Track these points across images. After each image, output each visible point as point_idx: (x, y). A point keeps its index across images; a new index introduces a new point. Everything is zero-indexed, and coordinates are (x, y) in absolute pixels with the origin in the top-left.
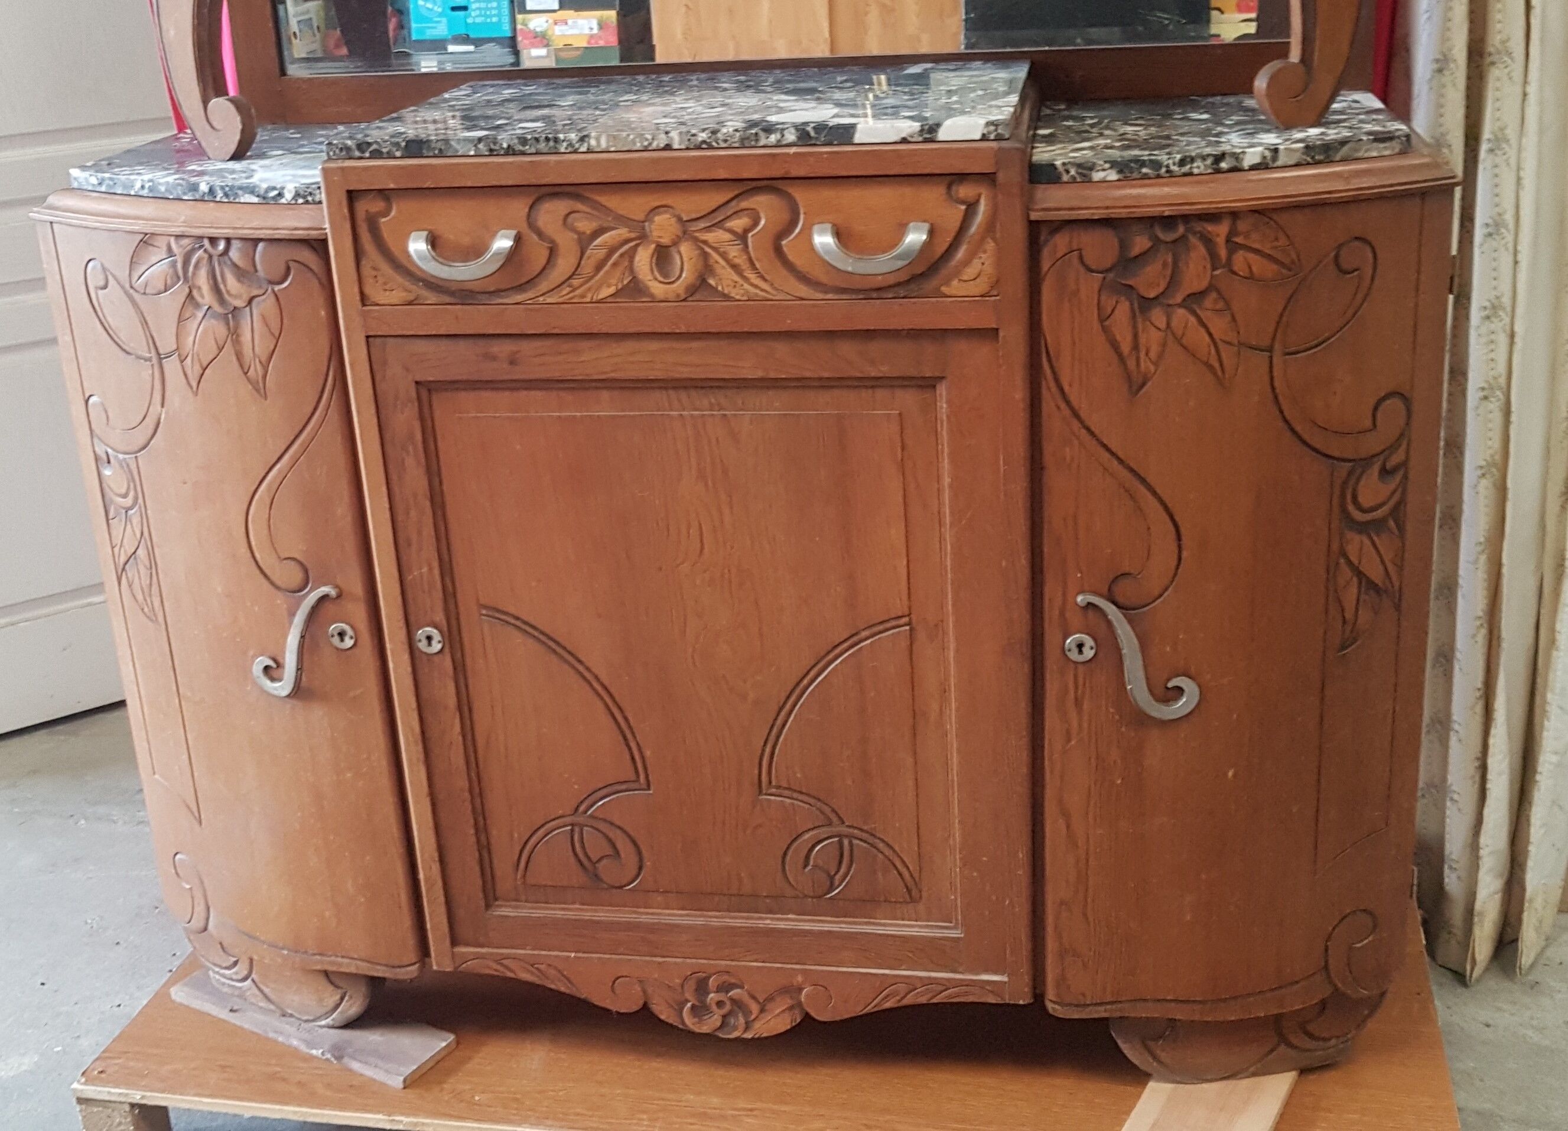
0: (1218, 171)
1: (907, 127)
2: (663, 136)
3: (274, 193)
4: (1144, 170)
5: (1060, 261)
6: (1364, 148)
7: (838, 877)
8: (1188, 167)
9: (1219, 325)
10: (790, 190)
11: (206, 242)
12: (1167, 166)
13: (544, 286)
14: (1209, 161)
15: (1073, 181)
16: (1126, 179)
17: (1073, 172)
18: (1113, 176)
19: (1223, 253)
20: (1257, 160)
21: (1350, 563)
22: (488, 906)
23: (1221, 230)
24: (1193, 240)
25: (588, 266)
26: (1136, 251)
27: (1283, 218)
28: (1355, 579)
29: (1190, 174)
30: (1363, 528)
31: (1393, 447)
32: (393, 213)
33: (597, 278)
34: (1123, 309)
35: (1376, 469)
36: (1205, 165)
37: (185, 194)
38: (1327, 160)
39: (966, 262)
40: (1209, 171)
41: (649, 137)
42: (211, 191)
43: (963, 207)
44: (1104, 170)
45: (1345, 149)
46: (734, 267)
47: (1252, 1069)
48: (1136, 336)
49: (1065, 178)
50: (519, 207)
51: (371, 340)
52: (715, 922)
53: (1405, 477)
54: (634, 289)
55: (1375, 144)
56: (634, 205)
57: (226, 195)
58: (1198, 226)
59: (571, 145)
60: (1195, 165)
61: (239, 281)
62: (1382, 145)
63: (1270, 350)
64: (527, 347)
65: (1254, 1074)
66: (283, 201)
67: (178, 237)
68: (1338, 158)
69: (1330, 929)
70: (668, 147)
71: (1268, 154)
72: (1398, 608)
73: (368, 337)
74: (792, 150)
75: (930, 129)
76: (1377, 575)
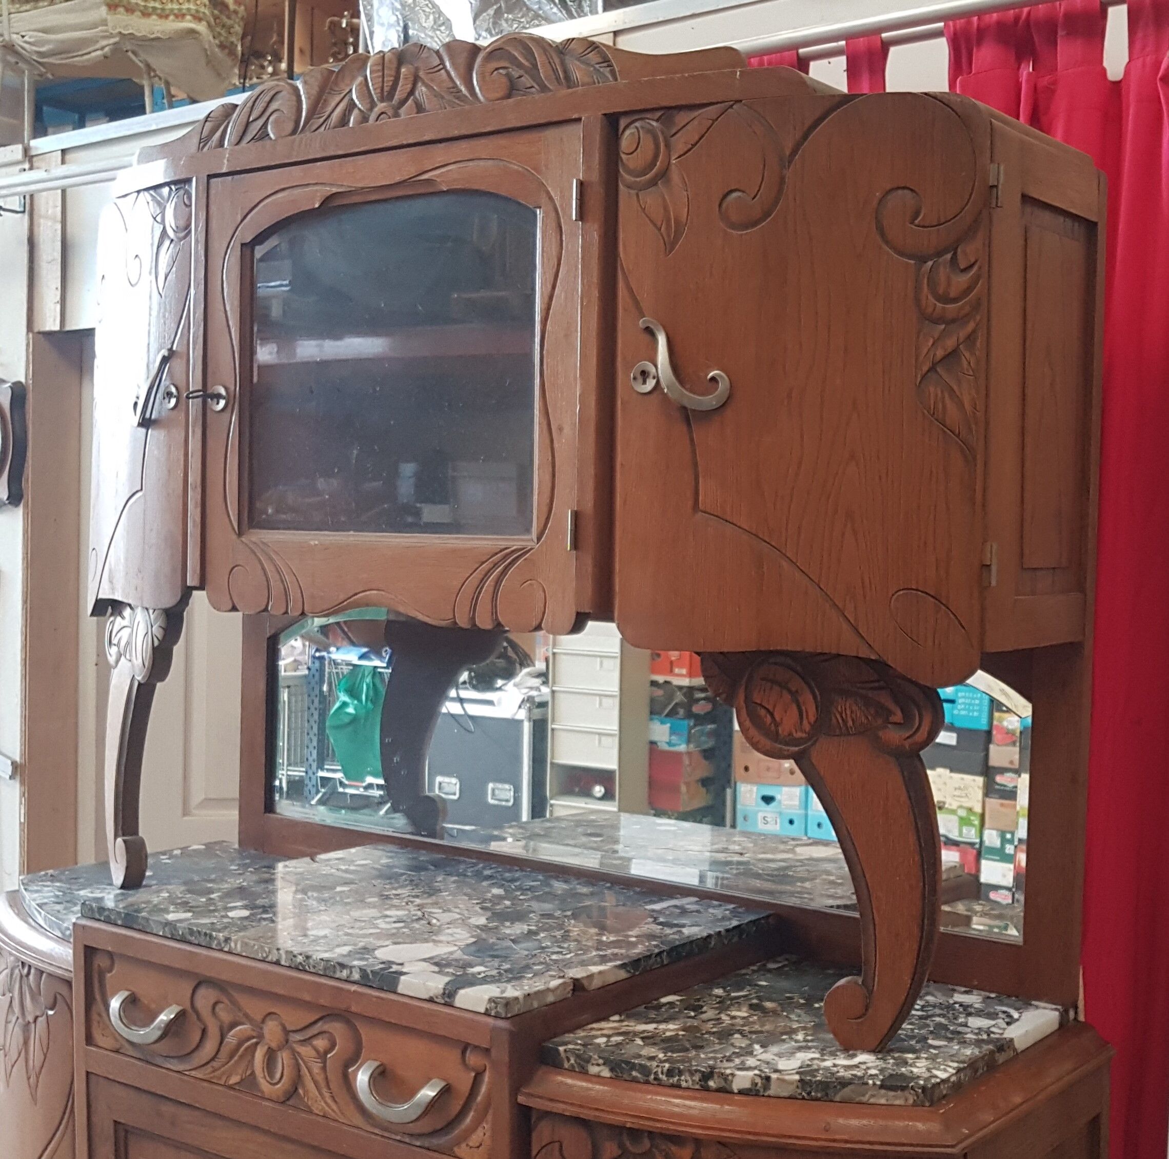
0: (707, 1089)
2: (275, 951)
4: (634, 1073)
5: (543, 1150)
6: (870, 1093)
8: (676, 1079)
10: (354, 1021)
11: (20, 964)
12: (656, 1073)
13: (196, 1062)
14: (697, 1077)
15: (572, 1070)
16: (617, 1078)
17: (572, 1061)
18: (606, 1073)
20: (747, 1085)
23: (684, 1154)
25: (224, 1053)
29: (678, 1086)
32: (114, 972)
33: (230, 1064)
36: (693, 1081)
38: (825, 1098)
39: (473, 1129)
40: (697, 1087)
41: (267, 949)
43: (473, 1074)
44: (598, 1065)
45: (847, 1091)
46: (316, 1083)
49: (566, 1065)
50: (186, 989)
51: (89, 1075)
54: (250, 1081)
55: (883, 1091)
56: (255, 1008)
58: (663, 1144)
59: (219, 944)
60: (683, 1078)
61: (32, 1000)
62: (891, 1093)
64: (184, 1114)
67: (10, 954)
68: (838, 1098)
70: (277, 963)
71: (758, 1080)
73: (88, 1073)
74: (354, 988)
75: (449, 994)
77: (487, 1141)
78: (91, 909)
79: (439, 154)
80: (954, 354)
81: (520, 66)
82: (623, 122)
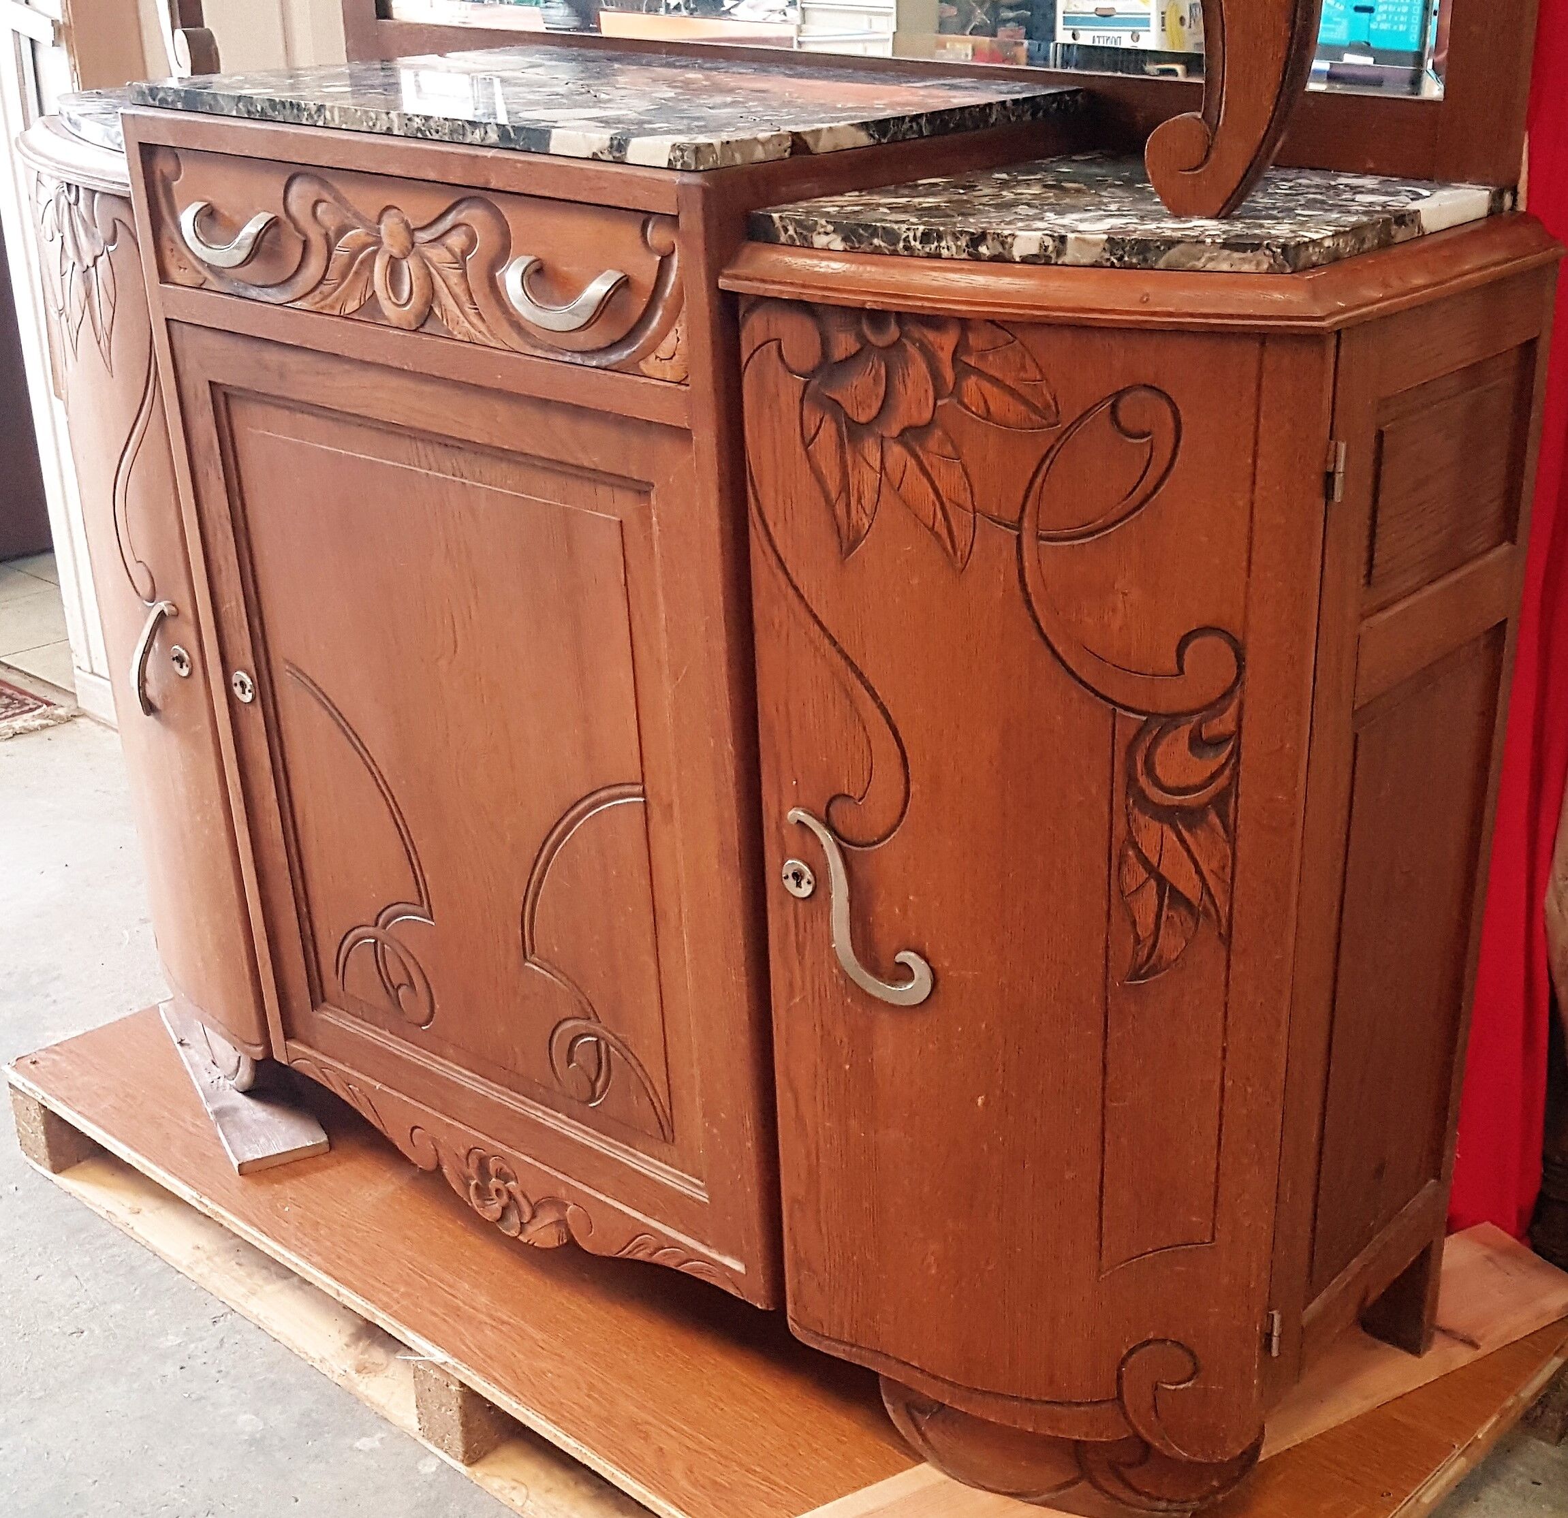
0: (977, 258)
1: (597, 139)
2: (385, 117)
4: (876, 241)
5: (757, 353)
6: (1207, 255)
7: (599, 1084)
8: (933, 246)
9: (949, 479)
10: (500, 207)
11: (65, 188)
12: (906, 240)
13: (301, 288)
14: (963, 242)
15: (792, 244)
16: (852, 250)
17: (791, 232)
18: (838, 244)
19: (949, 375)
20: (1033, 250)
21: (1143, 860)
22: (314, 1006)
23: (946, 342)
24: (912, 350)
25: (333, 274)
26: (839, 353)
27: (1033, 338)
28: (1153, 883)
29: (938, 256)
30: (1166, 815)
31: (1214, 707)
32: (181, 177)
33: (343, 287)
34: (828, 432)
35: (1185, 732)
36: (958, 247)
38: (1143, 265)
39: (662, 334)
40: (965, 256)
41: (373, 116)
43: (658, 258)
44: (827, 234)
45: (1174, 251)
46: (455, 297)
47: (1045, 1497)
48: (845, 475)
49: (783, 238)
50: (277, 187)
51: (171, 322)
52: (494, 1096)
53: (1236, 752)
54: (370, 305)
55: (1226, 252)
56: (366, 200)
58: (916, 331)
59: (310, 115)
60: (943, 244)
61: (86, 236)
62: (1236, 255)
63: (1019, 529)
64: (293, 361)
65: (1045, 1504)
67: (51, 178)
68: (1161, 264)
69: (1125, 1352)
70: (388, 132)
71: (1049, 242)
72: (1227, 939)
73: (167, 320)
74: (490, 153)
75: (619, 146)
76: (1189, 886)
77: (682, 349)
78: (142, 92)
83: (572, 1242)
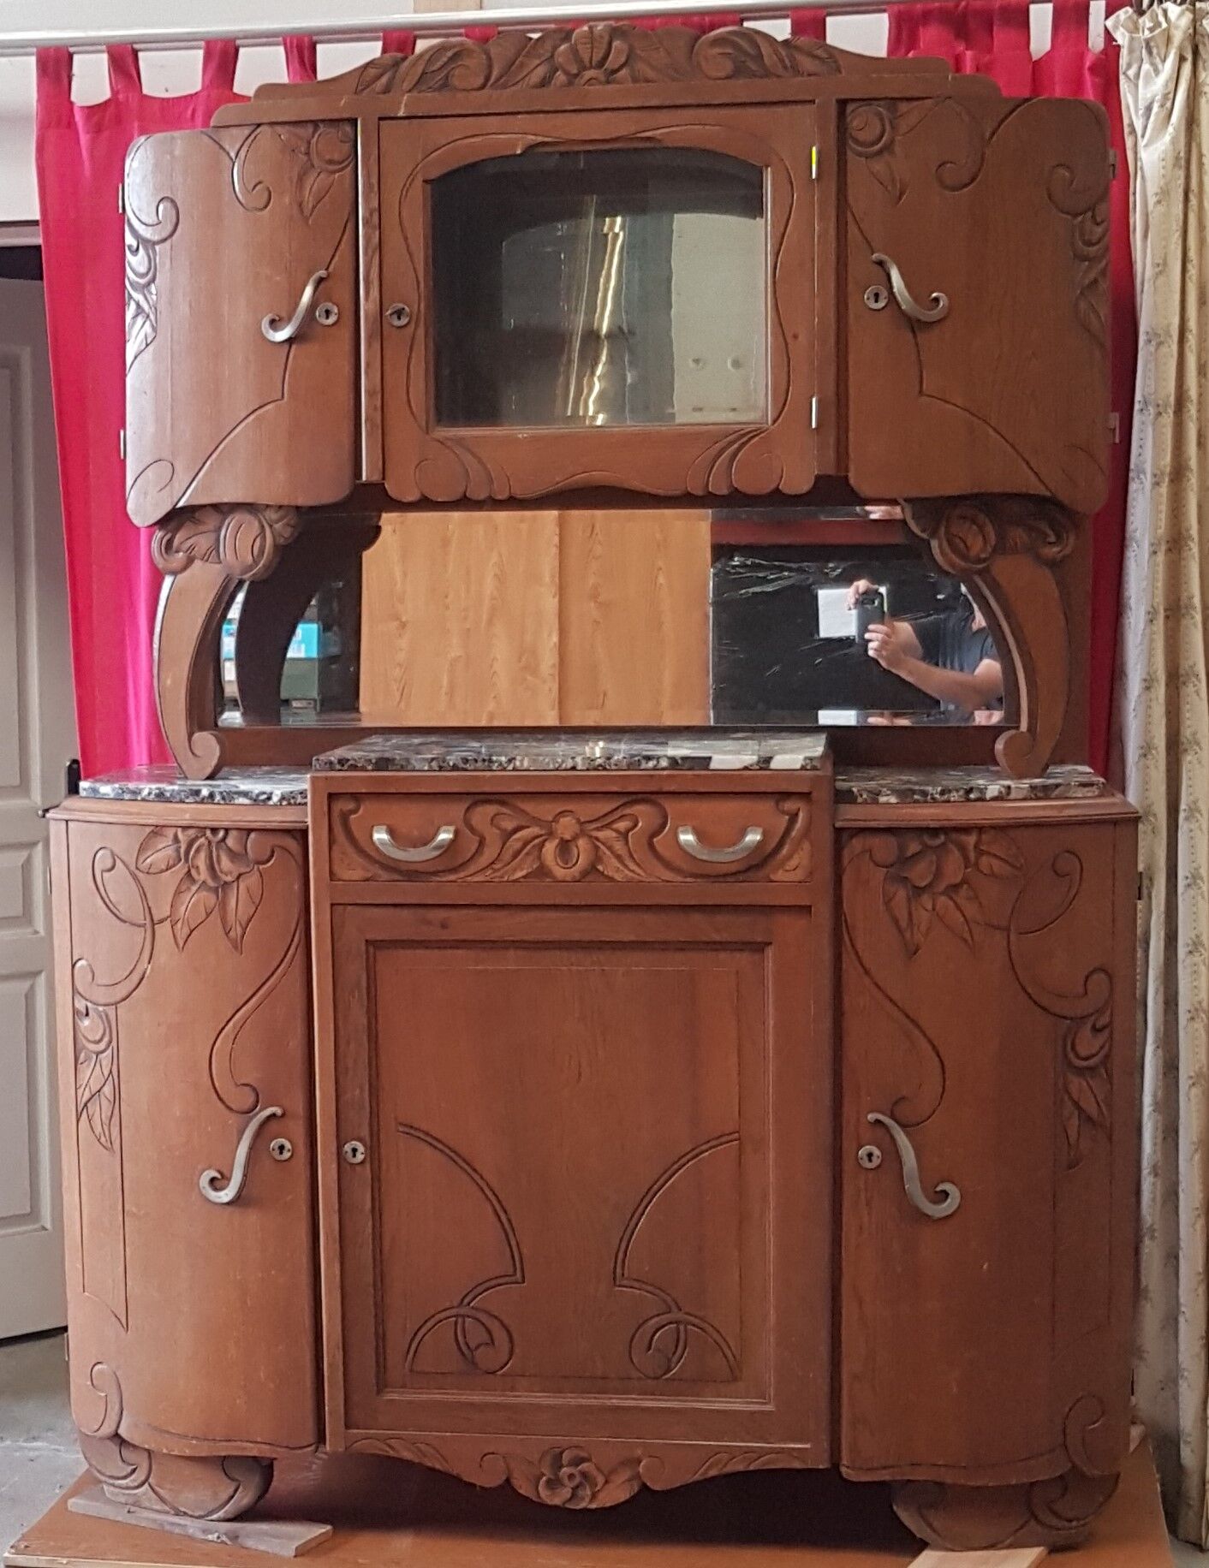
0: (969, 800)
1: (749, 758)
2: (570, 761)
3: (264, 797)
4: (916, 797)
5: (856, 858)
7: (675, 1359)
8: (947, 796)
9: (971, 910)
10: (659, 801)
11: (208, 833)
12: (932, 795)
13: (472, 868)
14: (962, 792)
15: (865, 802)
16: (903, 802)
17: (865, 796)
18: (893, 800)
19: (972, 855)
20: (996, 794)
21: (1071, 1098)
22: (379, 1392)
23: (971, 839)
24: (951, 846)
25: (507, 856)
26: (909, 854)
27: (1012, 833)
28: (1076, 1113)
29: (949, 801)
30: (1080, 1071)
31: (1099, 1011)
32: (362, 812)
33: (513, 863)
34: (902, 894)
35: (1089, 1026)
36: (959, 795)
37: (187, 798)
38: (1047, 797)
39: (789, 857)
40: (962, 799)
41: (560, 760)
42: (212, 796)
43: (787, 817)
44: (887, 795)
46: (619, 857)
47: (1008, 1541)
48: (910, 914)
49: (860, 800)
50: (458, 809)
51: (335, 907)
52: (573, 1402)
53: (1111, 1033)
54: (542, 872)
56: (546, 810)
57: (223, 798)
58: (954, 836)
59: (501, 764)
60: (952, 795)
61: (232, 862)
62: (1087, 789)
63: (1008, 930)
64: (455, 915)
65: (1010, 1547)
66: (271, 803)
67: (185, 828)
68: (1053, 795)
69: (1067, 1409)
70: (574, 768)
71: (1003, 789)
72: (1110, 1139)
73: (332, 905)
74: (665, 773)
75: (765, 761)
76: (1092, 1110)
77: (805, 862)
78: (331, 763)
79: (664, 117)
80: (1095, 281)
81: (746, 54)
82: (850, 108)
83: (644, 1487)
